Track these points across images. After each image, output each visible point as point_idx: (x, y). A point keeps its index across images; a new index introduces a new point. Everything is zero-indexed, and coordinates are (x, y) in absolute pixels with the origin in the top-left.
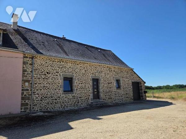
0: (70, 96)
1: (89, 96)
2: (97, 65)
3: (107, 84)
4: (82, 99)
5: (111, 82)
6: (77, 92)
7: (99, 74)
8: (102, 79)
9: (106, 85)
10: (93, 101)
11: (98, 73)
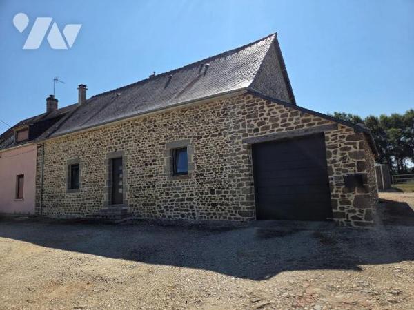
0: (74, 195)
1: (103, 196)
2: (119, 126)
3: (141, 166)
4: (90, 201)
5: (154, 161)
6: (83, 190)
7: (122, 146)
8: (129, 156)
9: (138, 170)
10: (107, 208)
11: (120, 143)
